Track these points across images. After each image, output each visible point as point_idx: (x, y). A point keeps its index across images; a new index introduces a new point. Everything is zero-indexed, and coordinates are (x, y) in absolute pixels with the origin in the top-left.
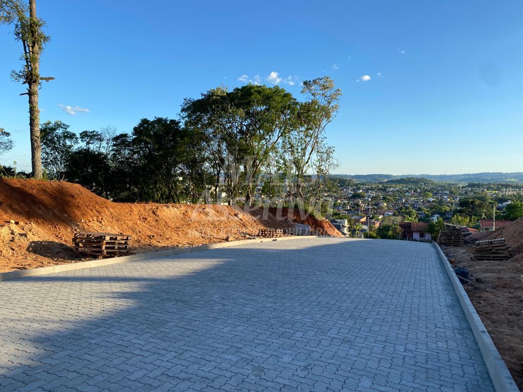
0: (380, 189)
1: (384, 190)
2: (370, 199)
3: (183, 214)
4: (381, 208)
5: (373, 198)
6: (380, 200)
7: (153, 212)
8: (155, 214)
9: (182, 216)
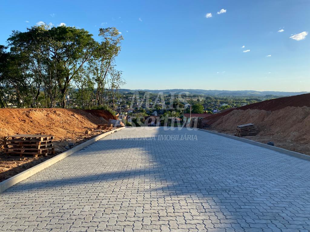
0: (125, 98)
1: (127, 98)
2: (119, 103)
3: (46, 116)
4: (126, 108)
5: (121, 103)
6: (125, 104)
7: (26, 115)
8: (28, 117)
9: (45, 117)
